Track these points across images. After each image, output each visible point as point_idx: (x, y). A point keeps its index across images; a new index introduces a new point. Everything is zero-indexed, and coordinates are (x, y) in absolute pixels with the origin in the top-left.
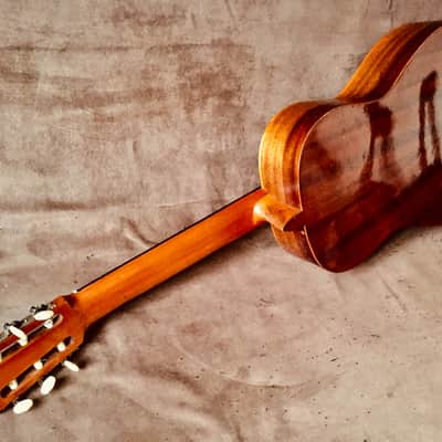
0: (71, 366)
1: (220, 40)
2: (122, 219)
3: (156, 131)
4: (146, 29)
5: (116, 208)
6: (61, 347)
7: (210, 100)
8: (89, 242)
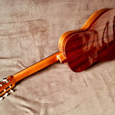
0: (11, 91)
1: (39, 19)
2: (18, 61)
3: (25, 41)
4: (19, 18)
5: (16, 59)
6: (10, 87)
7: (38, 33)
8: (10, 66)
